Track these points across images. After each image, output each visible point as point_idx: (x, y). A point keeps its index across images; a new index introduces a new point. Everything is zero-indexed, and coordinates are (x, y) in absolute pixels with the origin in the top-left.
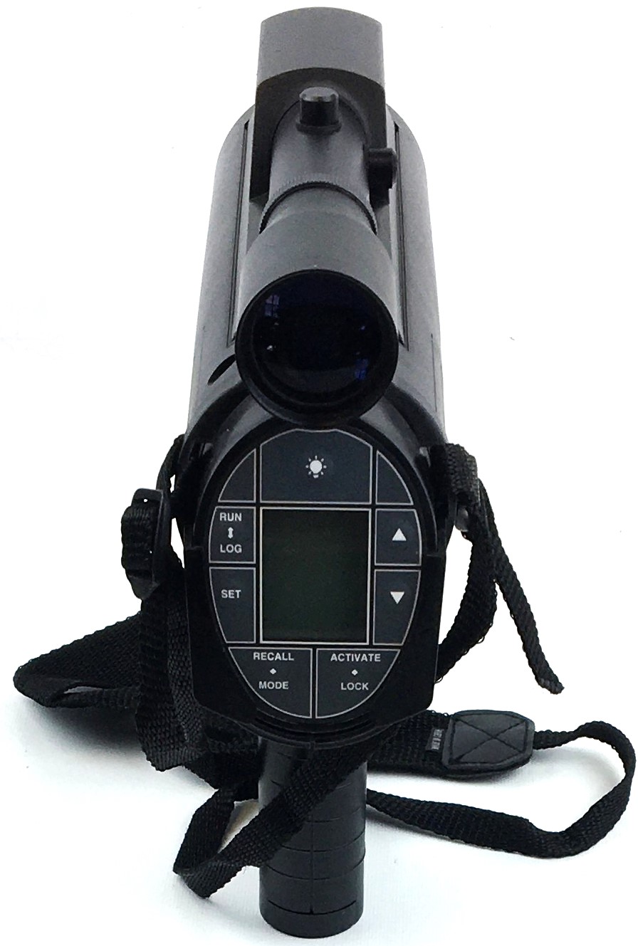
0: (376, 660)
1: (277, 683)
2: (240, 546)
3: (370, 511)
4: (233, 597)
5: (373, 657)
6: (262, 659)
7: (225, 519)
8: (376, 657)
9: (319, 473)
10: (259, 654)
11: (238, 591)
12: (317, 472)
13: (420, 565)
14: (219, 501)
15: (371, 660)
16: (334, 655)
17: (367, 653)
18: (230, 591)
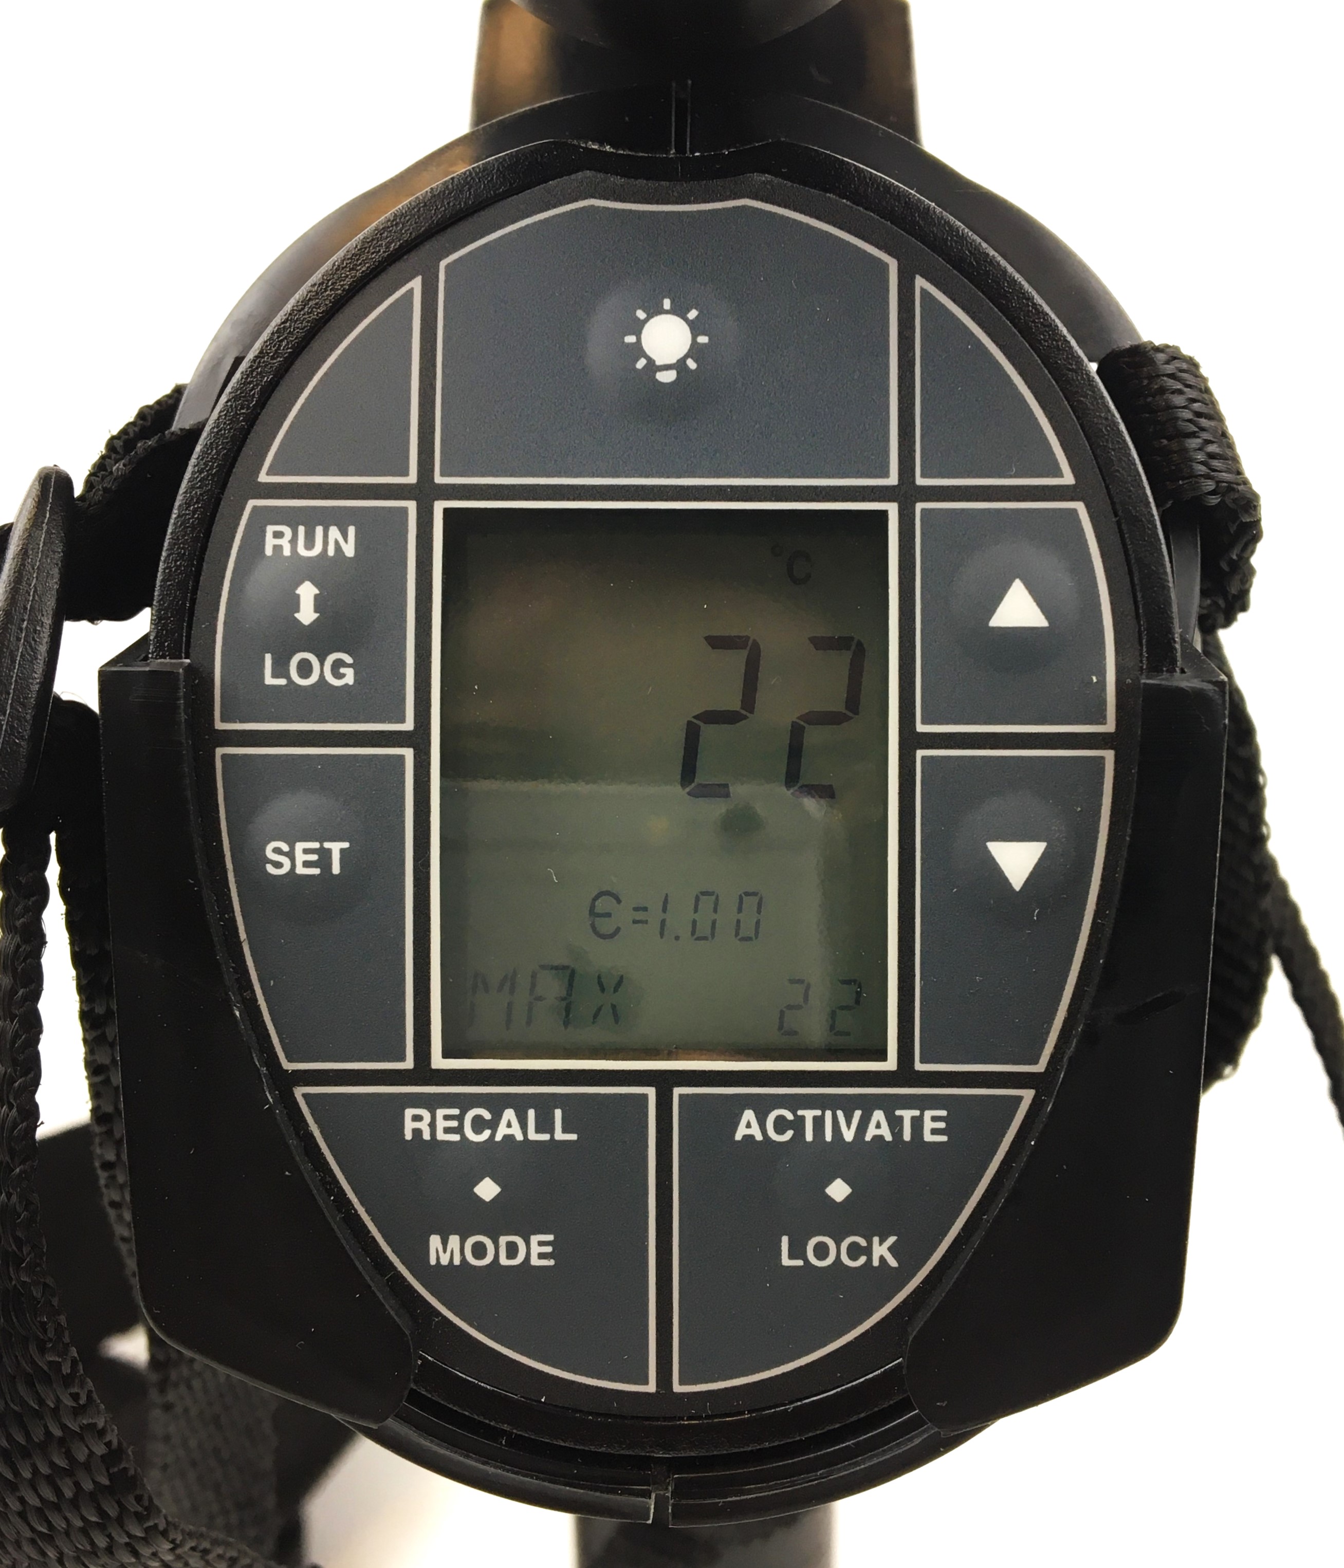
0: (928, 1137)
1: (503, 1240)
2: (348, 659)
3: (892, 509)
4: (316, 871)
5: (917, 1123)
6: (441, 1136)
7: (287, 552)
8: (928, 1125)
9: (680, 365)
10: (426, 1114)
11: (336, 848)
12: (673, 360)
13: (1110, 726)
14: (263, 478)
15: (907, 1136)
16: (749, 1115)
17: (890, 1105)
18: (300, 846)
